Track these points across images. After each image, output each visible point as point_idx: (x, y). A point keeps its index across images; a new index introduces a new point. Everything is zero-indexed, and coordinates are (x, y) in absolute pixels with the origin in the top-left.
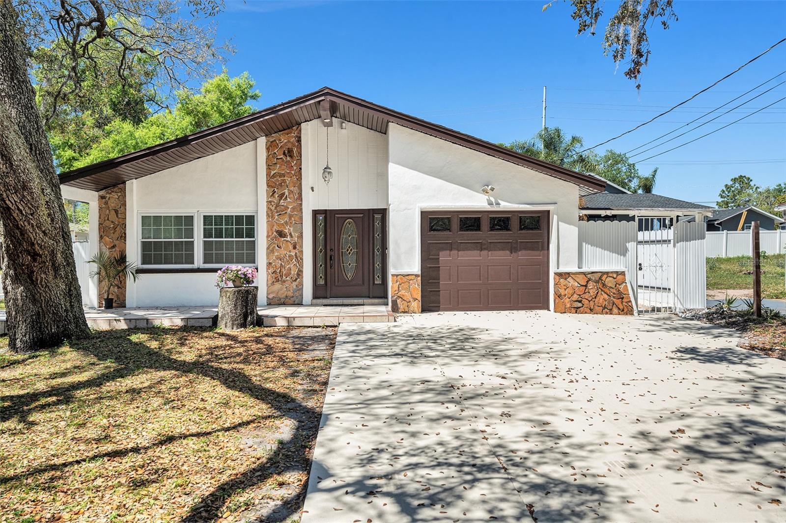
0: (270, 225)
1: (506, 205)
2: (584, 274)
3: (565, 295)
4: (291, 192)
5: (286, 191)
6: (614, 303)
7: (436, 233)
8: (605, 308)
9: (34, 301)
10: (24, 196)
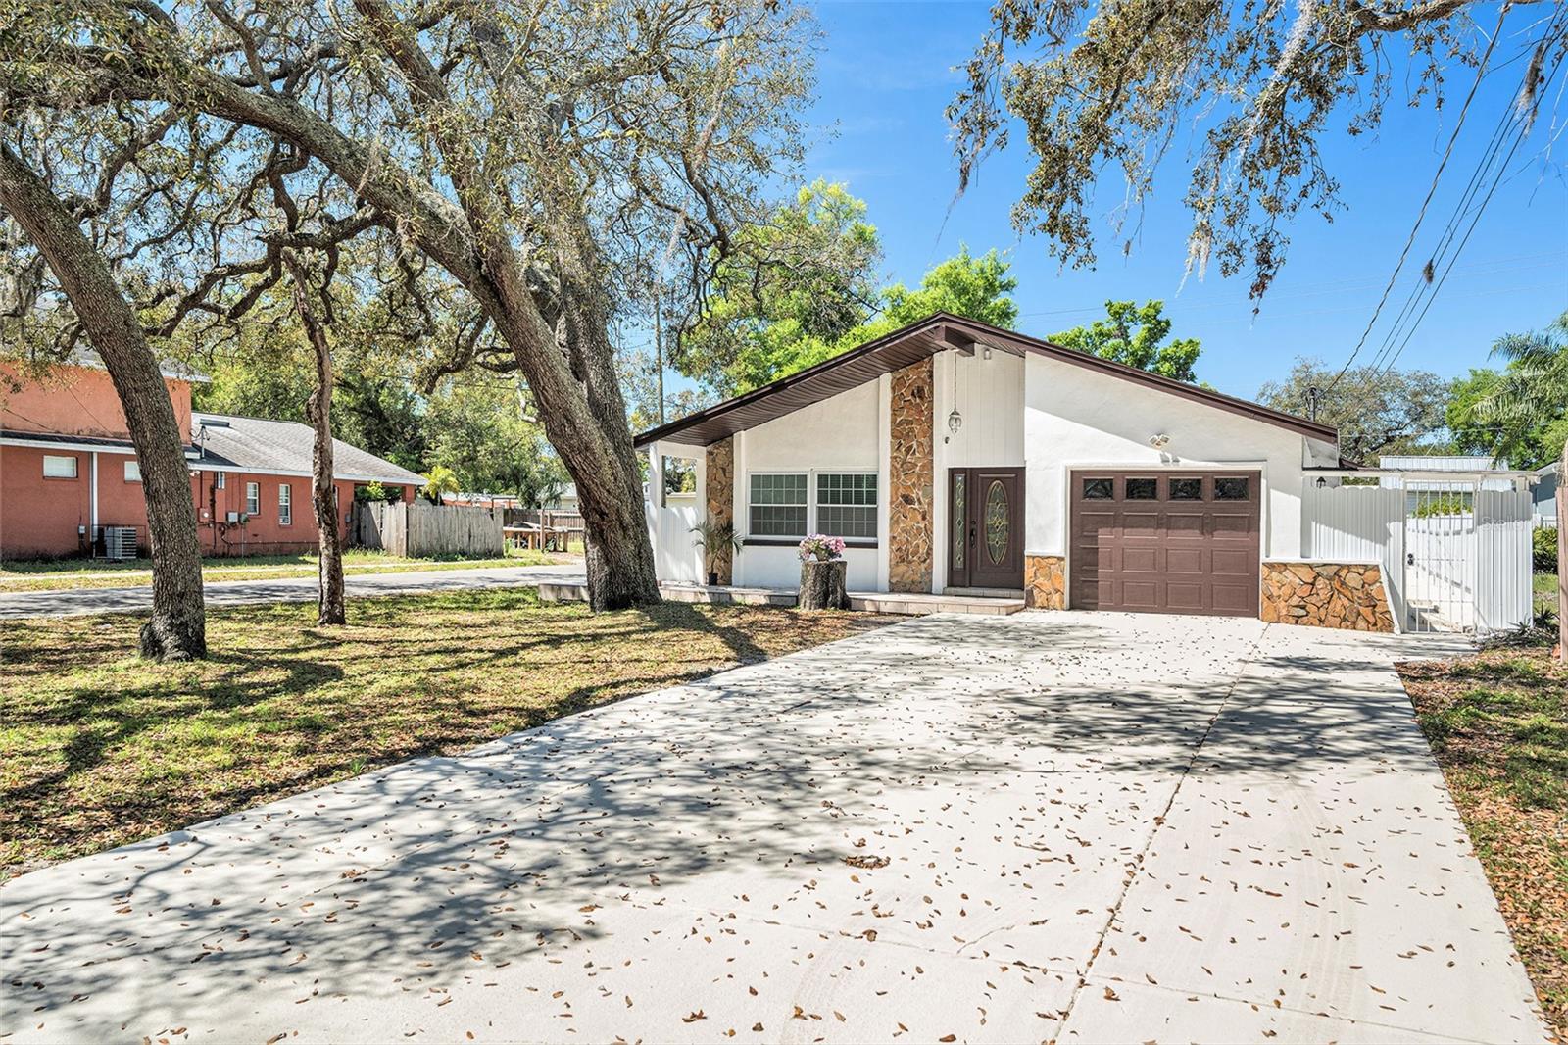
0: (895, 488)
1: (1187, 464)
2: (1311, 566)
3: (1279, 597)
4: (920, 444)
5: (914, 443)
6: (1359, 614)
7: (1092, 500)
8: (1344, 619)
9: (607, 561)
10: (587, 457)
